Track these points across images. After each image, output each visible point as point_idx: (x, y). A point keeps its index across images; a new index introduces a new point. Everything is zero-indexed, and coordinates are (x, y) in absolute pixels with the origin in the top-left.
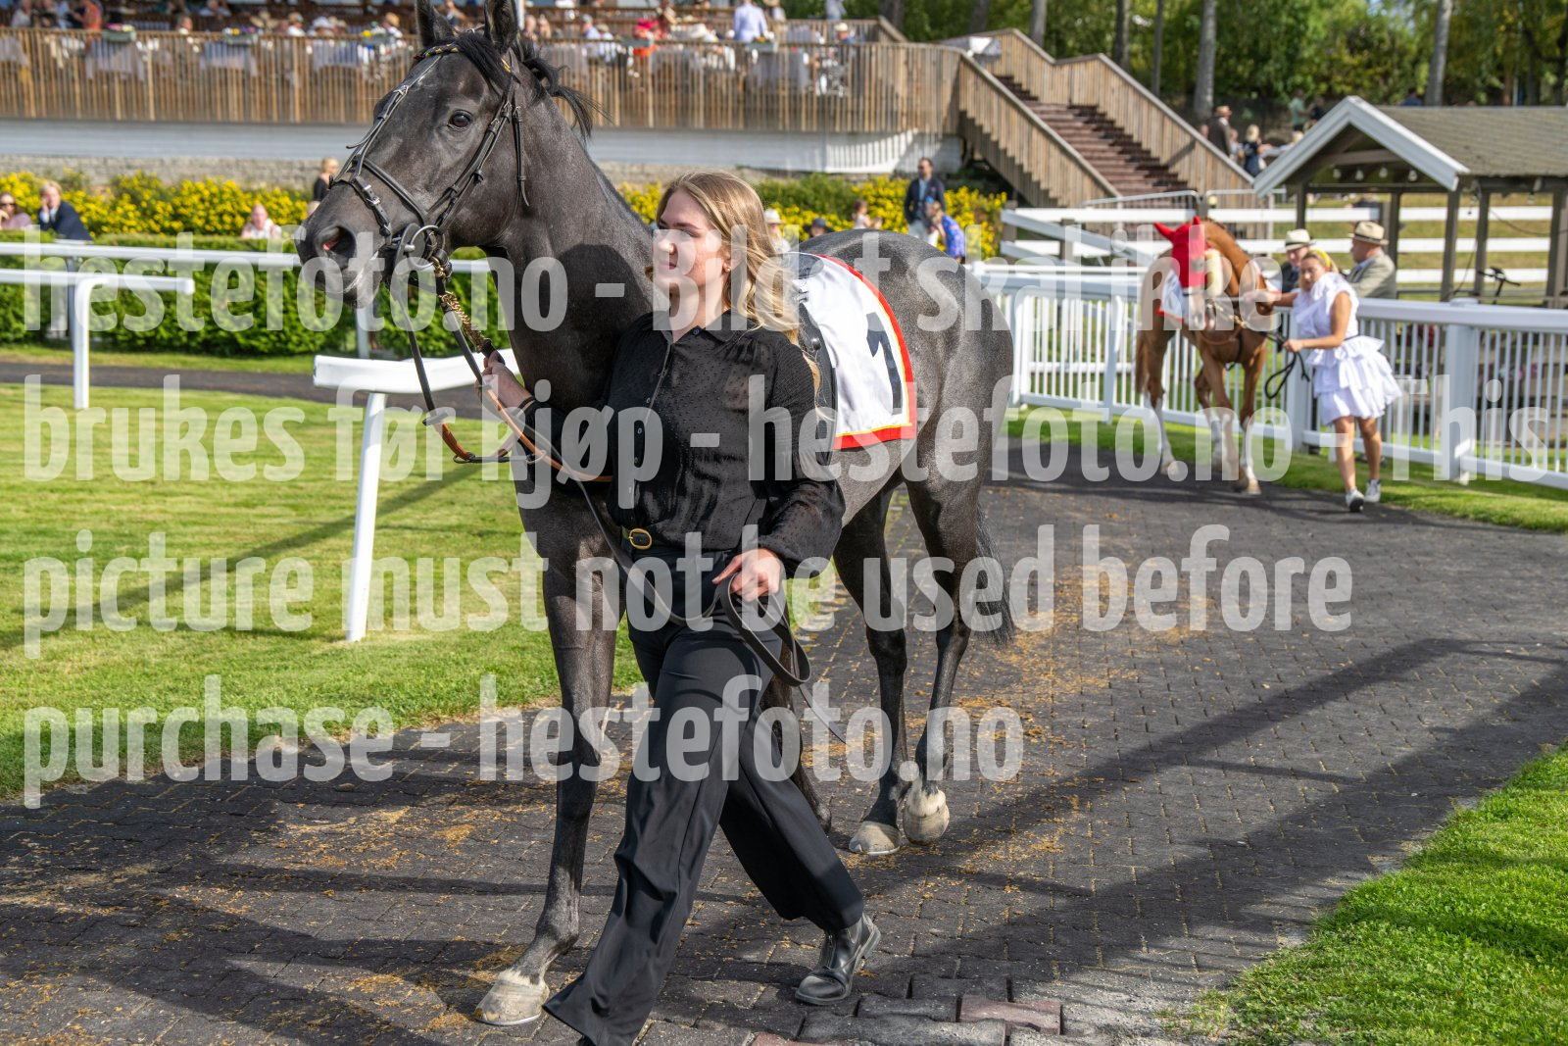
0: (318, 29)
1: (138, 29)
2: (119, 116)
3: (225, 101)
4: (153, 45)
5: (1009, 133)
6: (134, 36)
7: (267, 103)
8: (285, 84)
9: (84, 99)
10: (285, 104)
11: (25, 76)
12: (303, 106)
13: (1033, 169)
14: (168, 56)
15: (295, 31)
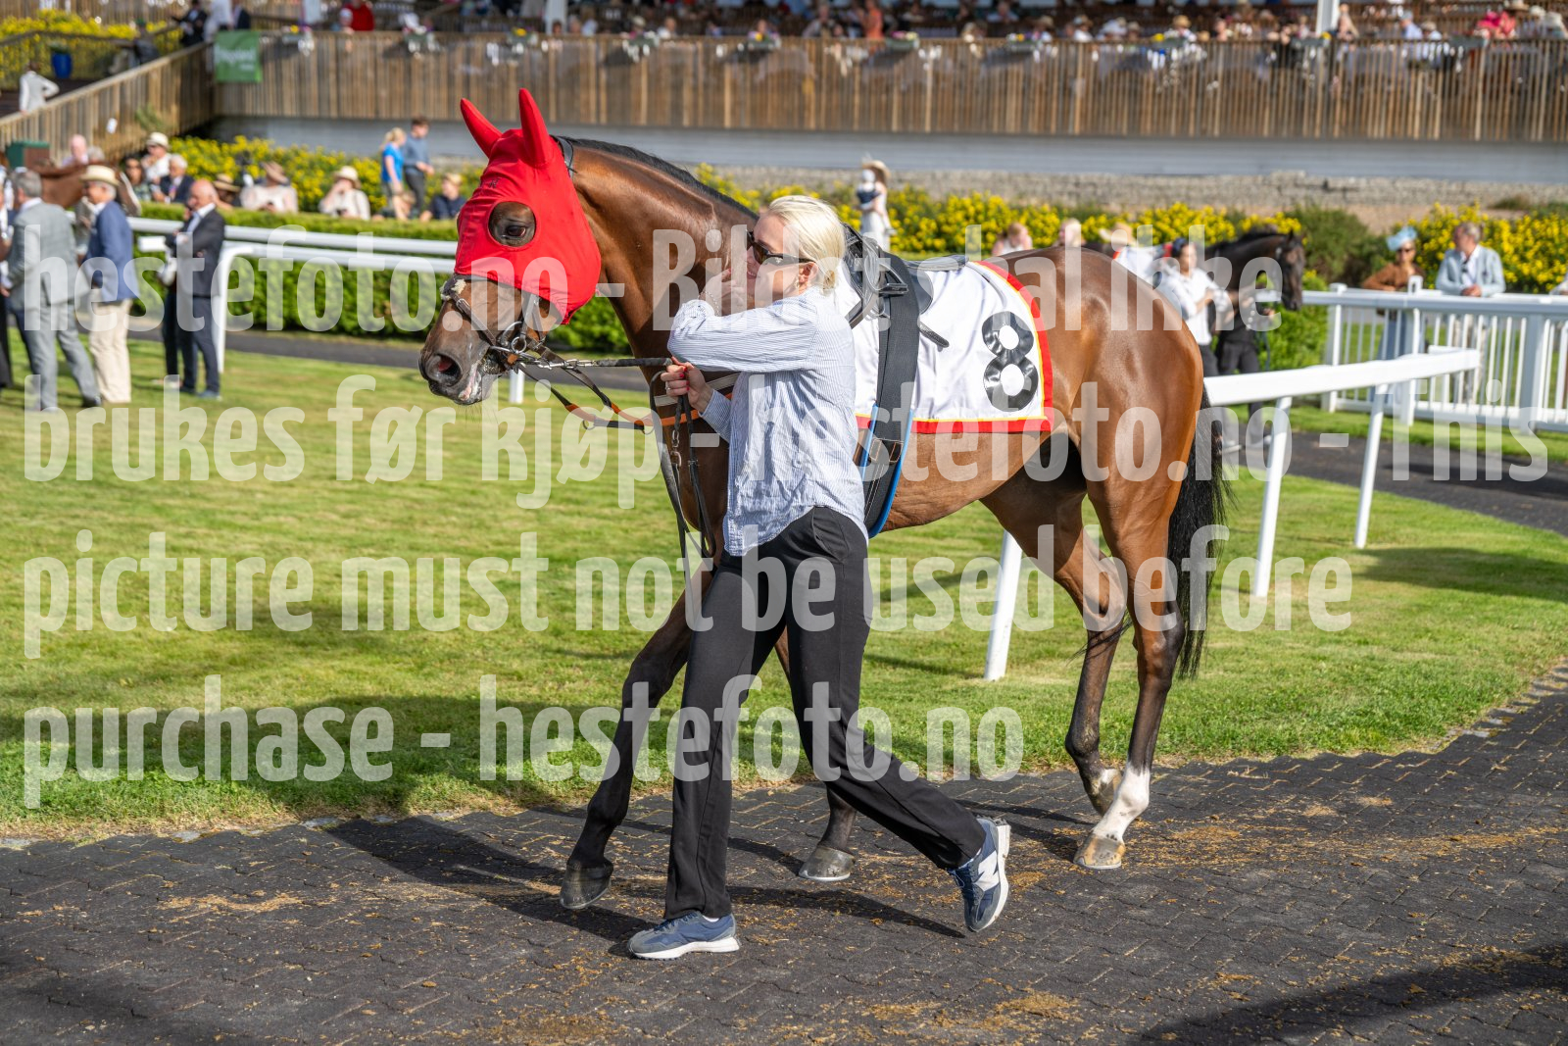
0: (1107, 35)
1: (921, 36)
2: (895, 127)
3: (1003, 110)
4: (935, 53)
6: (917, 44)
7: (1046, 113)
8: (1067, 92)
9: (862, 110)
10: (1065, 115)
11: (809, 88)
12: (1084, 116)
14: (950, 63)
15: (1082, 36)
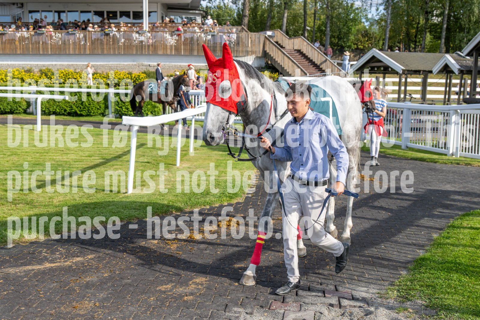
2: (41, 53)
3: (69, 48)
5: (278, 57)
7: (80, 49)
9: (32, 48)
10: (85, 49)
12: (90, 49)
13: (285, 66)
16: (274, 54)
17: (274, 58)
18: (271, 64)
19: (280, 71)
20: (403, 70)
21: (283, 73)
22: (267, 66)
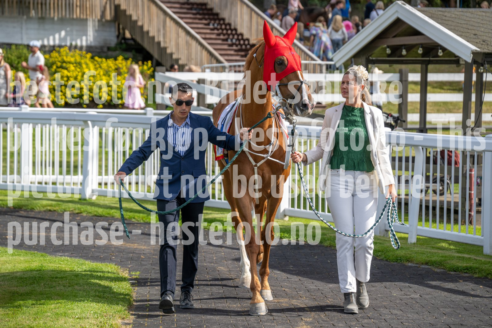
5: (150, 20)
13: (167, 45)
16: (140, 12)
17: (140, 23)
18: (132, 39)
19: (156, 56)
20: (474, 53)
21: (163, 62)
22: (121, 43)
